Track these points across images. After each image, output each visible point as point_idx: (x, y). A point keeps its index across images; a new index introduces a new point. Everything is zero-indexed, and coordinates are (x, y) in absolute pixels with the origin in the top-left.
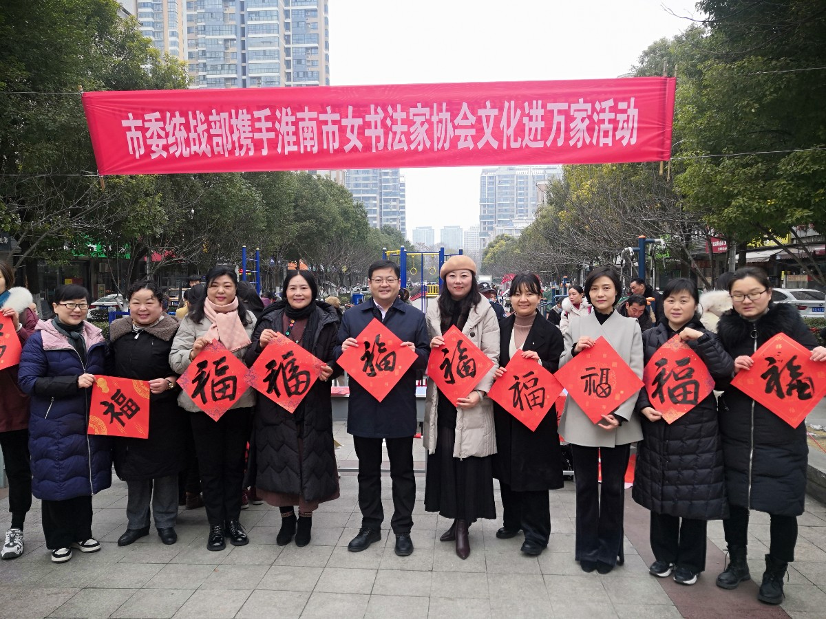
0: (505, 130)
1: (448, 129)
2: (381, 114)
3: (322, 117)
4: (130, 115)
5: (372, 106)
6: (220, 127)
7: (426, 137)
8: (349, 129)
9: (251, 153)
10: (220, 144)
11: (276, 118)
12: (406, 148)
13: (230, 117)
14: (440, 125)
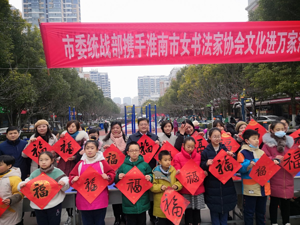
0: (258, 45)
1: (231, 45)
2: (200, 37)
3: (171, 38)
4: (67, 36)
5: (196, 33)
6: (117, 43)
7: (220, 49)
8: (184, 44)
9: (133, 56)
10: (117, 51)
11: (147, 38)
12: (211, 54)
13: (123, 37)
14: (228, 42)
